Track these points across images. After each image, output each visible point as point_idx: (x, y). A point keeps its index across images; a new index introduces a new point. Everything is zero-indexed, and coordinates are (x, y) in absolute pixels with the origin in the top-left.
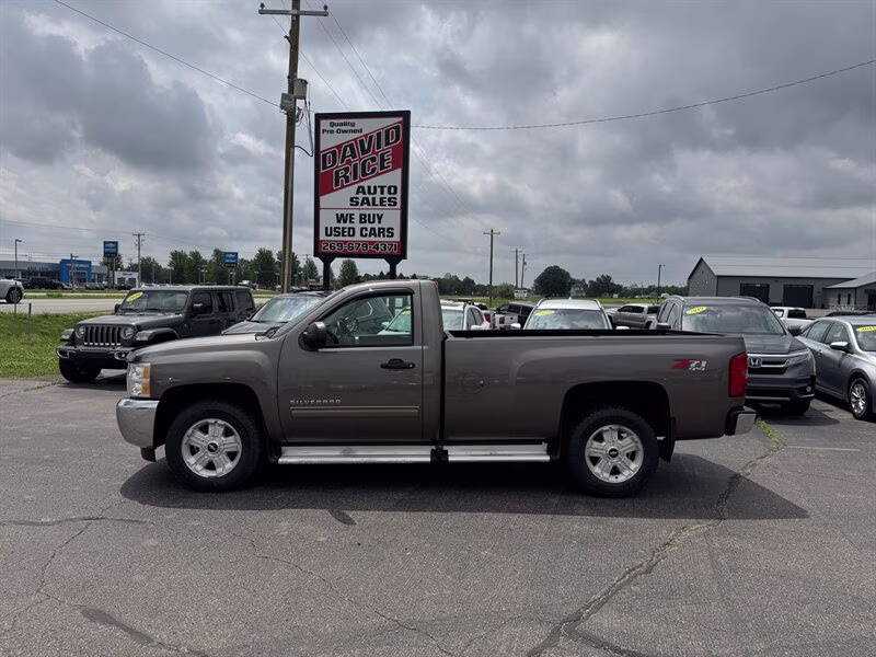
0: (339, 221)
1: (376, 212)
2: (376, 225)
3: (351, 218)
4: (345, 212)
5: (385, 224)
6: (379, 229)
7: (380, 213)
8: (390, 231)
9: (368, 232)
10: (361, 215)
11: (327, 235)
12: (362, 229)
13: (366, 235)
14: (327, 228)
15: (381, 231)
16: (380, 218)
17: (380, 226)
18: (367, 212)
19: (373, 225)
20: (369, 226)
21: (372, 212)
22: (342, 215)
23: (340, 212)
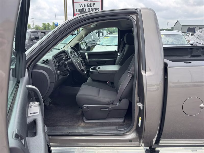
0: (81, 7)
1: (93, 3)
2: (93, 7)
3: (84, 5)
4: (82, 3)
5: (96, 7)
6: (94, 9)
7: (94, 3)
8: (97, 9)
9: (90, 10)
10: (88, 4)
11: (77, 12)
12: (88, 9)
13: (90, 11)
14: (77, 9)
15: (95, 9)
16: (94, 5)
17: (94, 8)
18: (89, 3)
19: (91, 8)
20: (90, 8)
21: (91, 3)
22: (81, 4)
23: (81, 3)
